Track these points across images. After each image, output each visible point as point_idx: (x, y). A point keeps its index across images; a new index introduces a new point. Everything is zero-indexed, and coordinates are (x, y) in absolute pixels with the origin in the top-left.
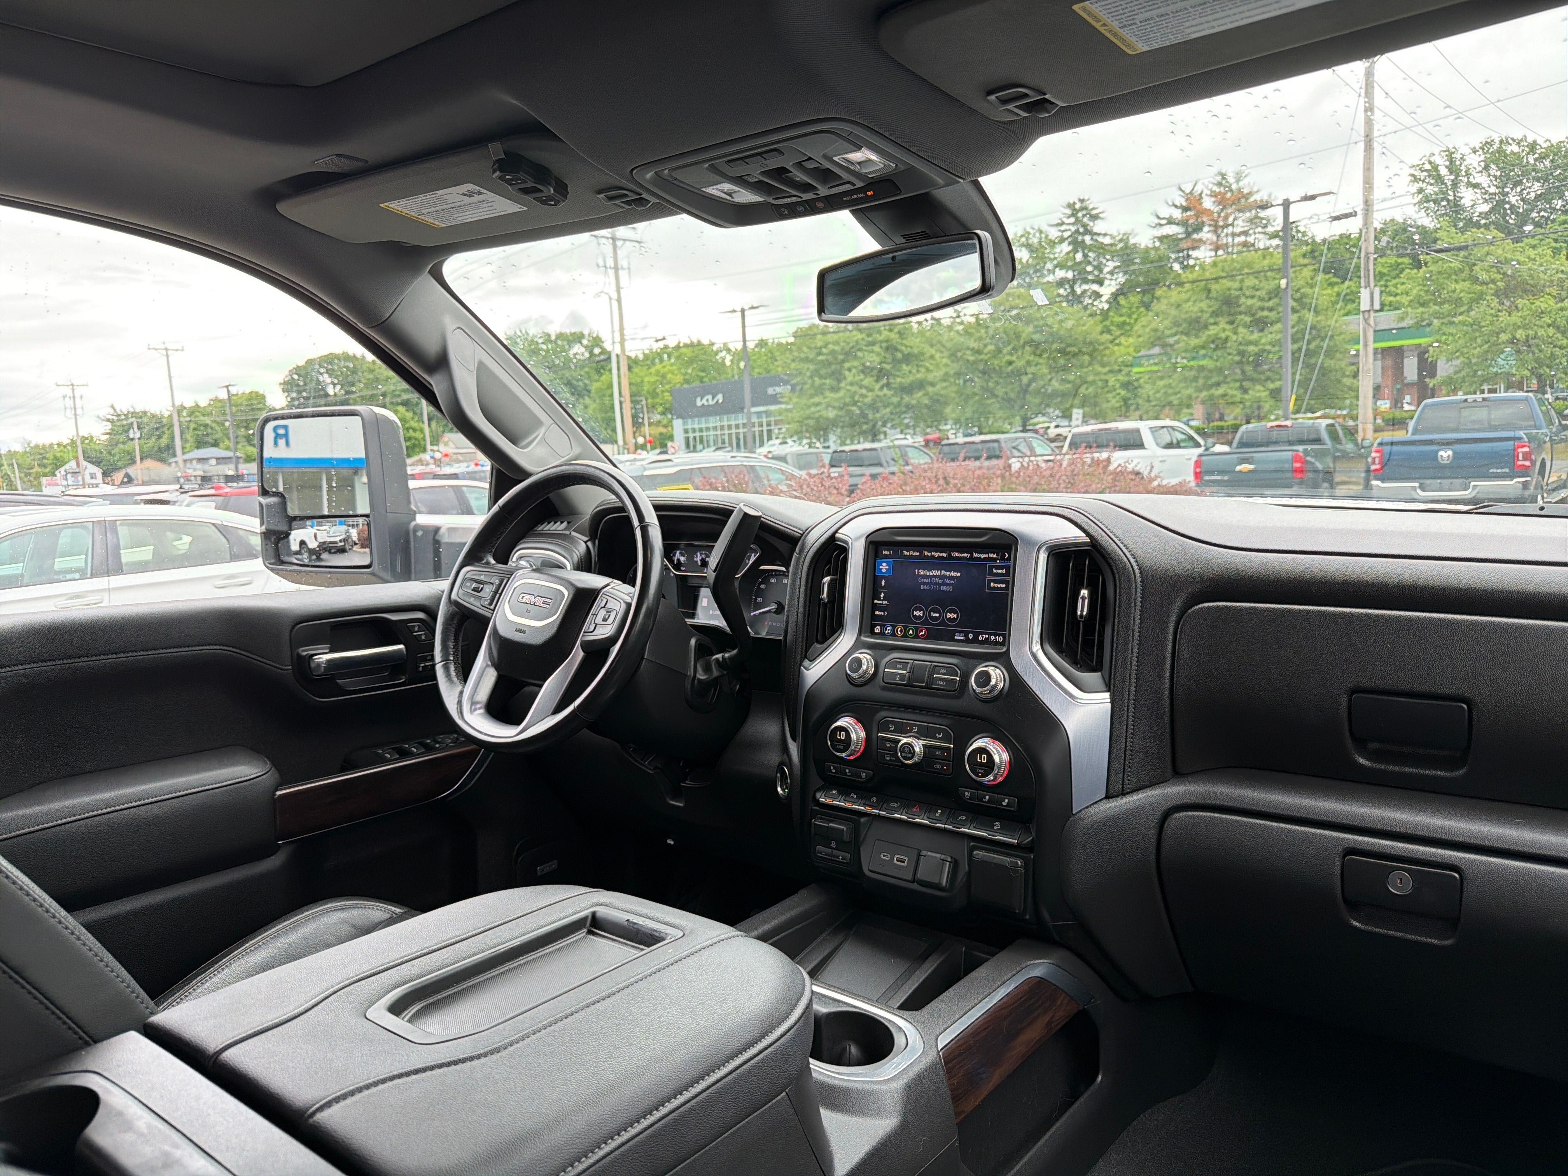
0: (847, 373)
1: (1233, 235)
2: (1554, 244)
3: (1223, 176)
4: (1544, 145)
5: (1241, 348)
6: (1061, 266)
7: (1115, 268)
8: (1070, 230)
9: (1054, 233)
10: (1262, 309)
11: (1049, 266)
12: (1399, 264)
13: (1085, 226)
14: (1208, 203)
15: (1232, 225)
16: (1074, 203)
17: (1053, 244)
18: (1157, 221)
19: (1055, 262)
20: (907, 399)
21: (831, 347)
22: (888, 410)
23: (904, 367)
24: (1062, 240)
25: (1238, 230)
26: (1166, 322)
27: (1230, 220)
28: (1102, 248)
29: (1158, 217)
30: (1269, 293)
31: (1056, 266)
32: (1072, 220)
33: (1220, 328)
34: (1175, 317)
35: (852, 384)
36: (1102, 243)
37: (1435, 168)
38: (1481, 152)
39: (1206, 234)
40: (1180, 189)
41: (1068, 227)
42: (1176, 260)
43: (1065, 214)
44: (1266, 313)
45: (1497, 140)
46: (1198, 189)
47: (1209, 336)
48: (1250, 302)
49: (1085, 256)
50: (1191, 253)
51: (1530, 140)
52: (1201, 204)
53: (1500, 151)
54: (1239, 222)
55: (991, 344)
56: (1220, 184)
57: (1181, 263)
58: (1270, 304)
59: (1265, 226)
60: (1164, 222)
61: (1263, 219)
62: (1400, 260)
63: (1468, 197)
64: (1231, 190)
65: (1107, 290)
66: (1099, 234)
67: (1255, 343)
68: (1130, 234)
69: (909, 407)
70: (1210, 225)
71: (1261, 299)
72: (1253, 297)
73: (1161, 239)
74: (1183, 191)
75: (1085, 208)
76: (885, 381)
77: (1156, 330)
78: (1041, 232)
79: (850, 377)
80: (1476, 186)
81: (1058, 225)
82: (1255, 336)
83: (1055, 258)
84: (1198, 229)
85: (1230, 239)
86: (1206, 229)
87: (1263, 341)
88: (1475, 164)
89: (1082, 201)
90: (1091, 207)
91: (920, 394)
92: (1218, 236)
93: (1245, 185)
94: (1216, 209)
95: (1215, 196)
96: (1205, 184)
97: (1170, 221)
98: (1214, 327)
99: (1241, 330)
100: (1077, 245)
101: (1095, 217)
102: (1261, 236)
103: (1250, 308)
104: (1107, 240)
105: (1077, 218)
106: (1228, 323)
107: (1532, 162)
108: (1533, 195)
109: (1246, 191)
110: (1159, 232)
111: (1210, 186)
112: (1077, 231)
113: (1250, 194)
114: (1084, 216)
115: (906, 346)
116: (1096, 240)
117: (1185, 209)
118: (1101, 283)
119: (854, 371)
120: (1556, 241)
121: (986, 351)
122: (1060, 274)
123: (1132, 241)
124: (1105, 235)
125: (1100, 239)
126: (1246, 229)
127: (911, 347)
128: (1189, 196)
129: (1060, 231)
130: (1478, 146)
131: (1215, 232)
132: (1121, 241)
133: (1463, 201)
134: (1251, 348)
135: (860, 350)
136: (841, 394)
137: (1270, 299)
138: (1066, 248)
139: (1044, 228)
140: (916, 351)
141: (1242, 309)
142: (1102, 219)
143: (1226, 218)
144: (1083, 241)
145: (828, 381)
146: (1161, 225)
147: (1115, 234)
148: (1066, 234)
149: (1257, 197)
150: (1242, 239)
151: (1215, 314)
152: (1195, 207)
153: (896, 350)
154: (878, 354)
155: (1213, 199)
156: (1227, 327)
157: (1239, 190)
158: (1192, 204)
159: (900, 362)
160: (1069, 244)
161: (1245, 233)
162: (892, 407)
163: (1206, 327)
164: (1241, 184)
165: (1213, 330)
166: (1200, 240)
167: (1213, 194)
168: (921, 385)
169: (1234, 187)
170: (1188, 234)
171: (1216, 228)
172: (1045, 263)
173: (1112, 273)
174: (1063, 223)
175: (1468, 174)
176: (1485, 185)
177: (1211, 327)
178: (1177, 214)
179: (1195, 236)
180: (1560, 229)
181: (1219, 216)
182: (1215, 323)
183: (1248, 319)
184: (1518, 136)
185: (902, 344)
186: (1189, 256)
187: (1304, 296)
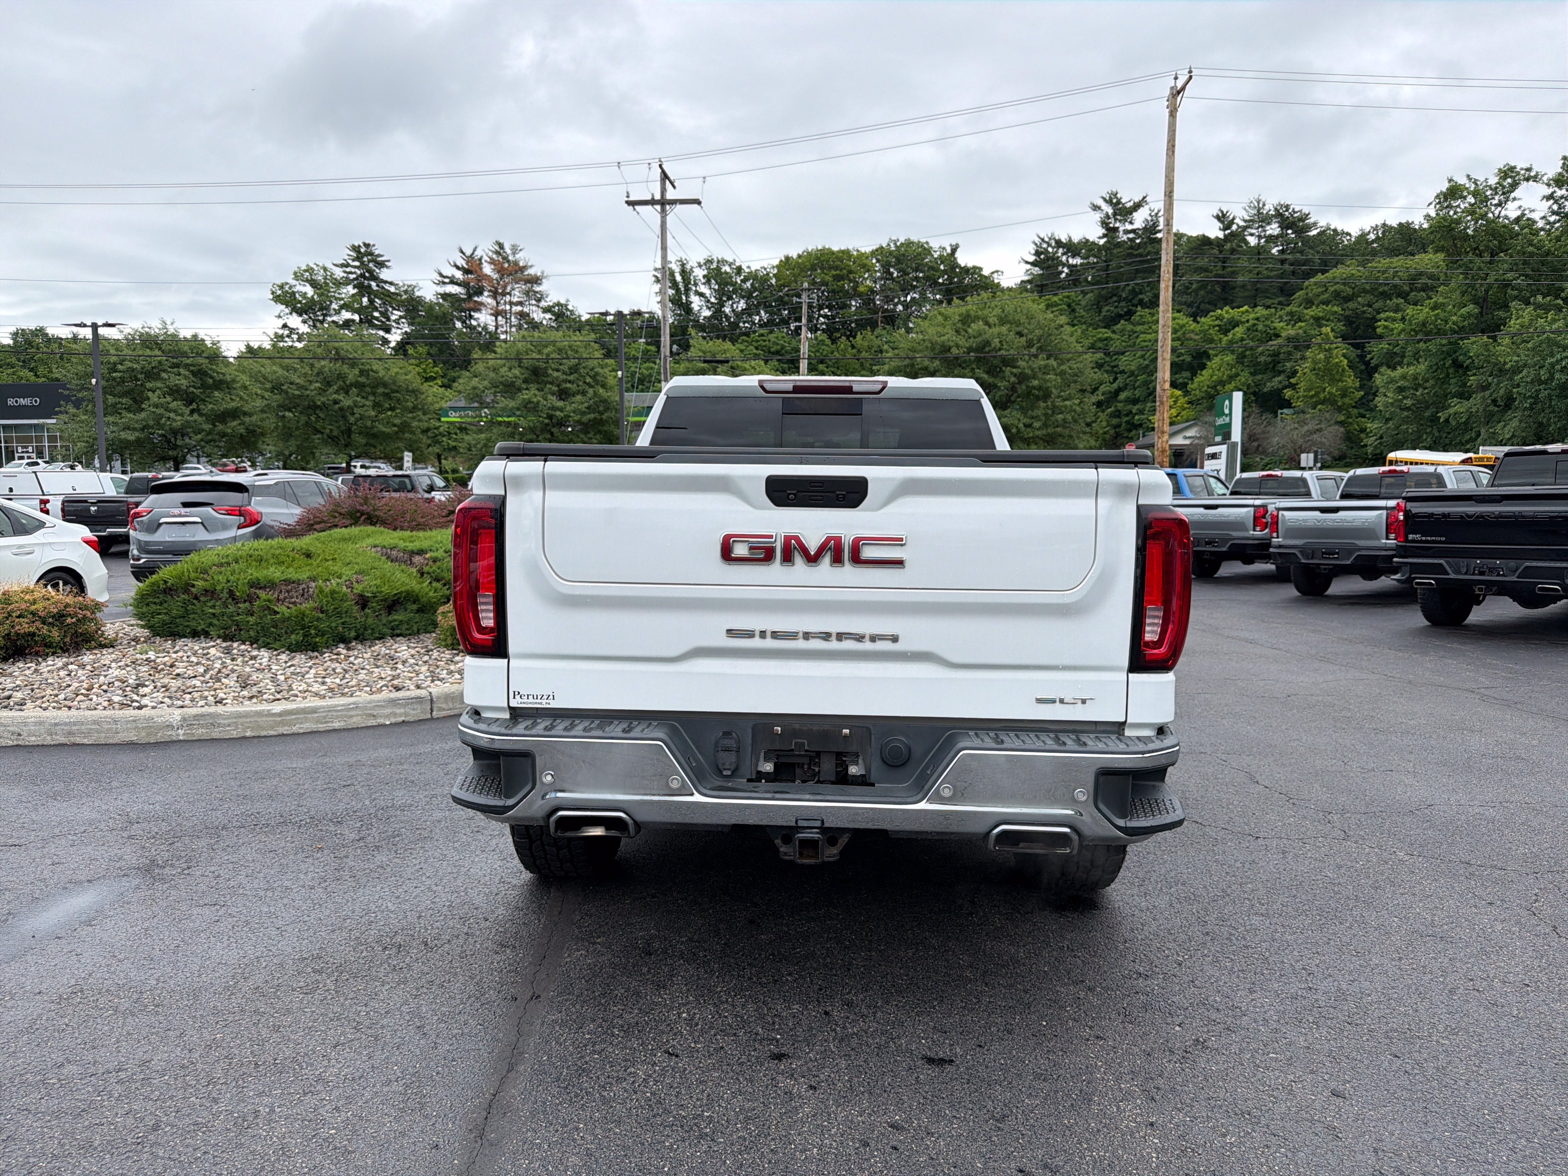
0: (150, 394)
1: (511, 303)
2: (755, 351)
3: (501, 246)
4: (747, 270)
5: (550, 412)
6: (346, 307)
7: (401, 317)
8: (355, 273)
9: (339, 273)
10: (566, 381)
11: (334, 306)
12: (648, 351)
13: (370, 271)
14: (487, 269)
15: (510, 294)
16: (359, 246)
17: (339, 284)
18: (440, 279)
19: (342, 302)
20: (220, 427)
21: (129, 364)
22: (199, 436)
23: (216, 394)
24: (347, 282)
25: (515, 300)
26: (486, 383)
27: (508, 289)
28: (389, 296)
29: (441, 275)
30: (570, 368)
31: (342, 307)
32: (357, 264)
33: (530, 394)
34: (493, 379)
35: (156, 406)
36: (388, 291)
37: (672, 274)
38: (704, 267)
39: (486, 298)
40: (462, 252)
41: (353, 270)
42: (459, 319)
43: (349, 255)
44: (568, 385)
45: (716, 260)
46: (478, 253)
47: (524, 399)
48: (556, 374)
49: (371, 302)
50: (472, 313)
51: (738, 264)
52: (481, 269)
53: (718, 269)
54: (516, 292)
55: (317, 381)
56: (497, 253)
57: (464, 322)
58: (571, 378)
59: (539, 300)
60: (447, 280)
61: (537, 292)
62: (649, 347)
63: (696, 303)
64: (508, 261)
65: (395, 337)
66: (386, 282)
67: (561, 410)
68: (415, 287)
69: (224, 435)
70: (490, 291)
71: (564, 373)
72: (558, 370)
73: (445, 296)
74: (464, 254)
75: (371, 254)
76: (194, 406)
77: (475, 388)
78: (325, 269)
79: (154, 398)
80: (701, 295)
81: (342, 266)
82: (560, 404)
83: (342, 299)
84: (480, 293)
85: (508, 307)
86: (486, 293)
87: (568, 408)
88: (701, 277)
89: (367, 245)
90: (377, 252)
91: (235, 423)
92: (498, 303)
93: (522, 258)
94: (495, 276)
95: (495, 265)
96: (485, 251)
97: (453, 281)
98: (527, 392)
99: (550, 397)
100: (363, 289)
101: (382, 265)
102: (534, 308)
103: (557, 378)
104: (392, 289)
105: (362, 263)
106: (538, 389)
107: (739, 282)
108: (740, 309)
109: (521, 264)
110: (442, 289)
111: (490, 254)
112: (362, 276)
113: (525, 268)
114: (369, 261)
115: (218, 373)
116: (383, 288)
117: (466, 271)
118: (388, 330)
119: (158, 392)
120: (757, 349)
121: (312, 387)
122: (346, 315)
123: (417, 294)
124: (391, 283)
125: (387, 287)
126: (522, 299)
127: (224, 374)
128: (470, 259)
129: (345, 272)
130: (702, 262)
131: (495, 298)
132: (406, 292)
133: (693, 305)
134: (558, 413)
135: (164, 371)
136: (143, 415)
137: (571, 374)
138: (351, 290)
139: (329, 266)
140: (228, 378)
141: (549, 379)
142: (388, 267)
143: (505, 287)
144: (370, 286)
145: (124, 401)
146: (444, 283)
147: (401, 284)
148: (352, 276)
149: (531, 271)
150: (519, 308)
151: (525, 381)
152: (476, 272)
153: (205, 374)
154: (186, 377)
155: (493, 267)
156: (536, 392)
157: (516, 263)
158: (472, 267)
159: (209, 387)
160: (355, 287)
161: (520, 303)
162: (204, 433)
163: (519, 390)
164: (517, 256)
165: (525, 395)
166: (481, 304)
167: (492, 262)
168: (234, 414)
169: (511, 258)
170: (470, 296)
171: (495, 294)
172: (331, 302)
173: (397, 321)
174: (348, 265)
175: (696, 285)
176: (708, 295)
177: (524, 392)
178: (459, 275)
179: (476, 299)
180: (759, 339)
181: (498, 284)
182: (527, 389)
183: (555, 389)
184: (731, 260)
185: (211, 369)
186: (471, 317)
187: (597, 374)
